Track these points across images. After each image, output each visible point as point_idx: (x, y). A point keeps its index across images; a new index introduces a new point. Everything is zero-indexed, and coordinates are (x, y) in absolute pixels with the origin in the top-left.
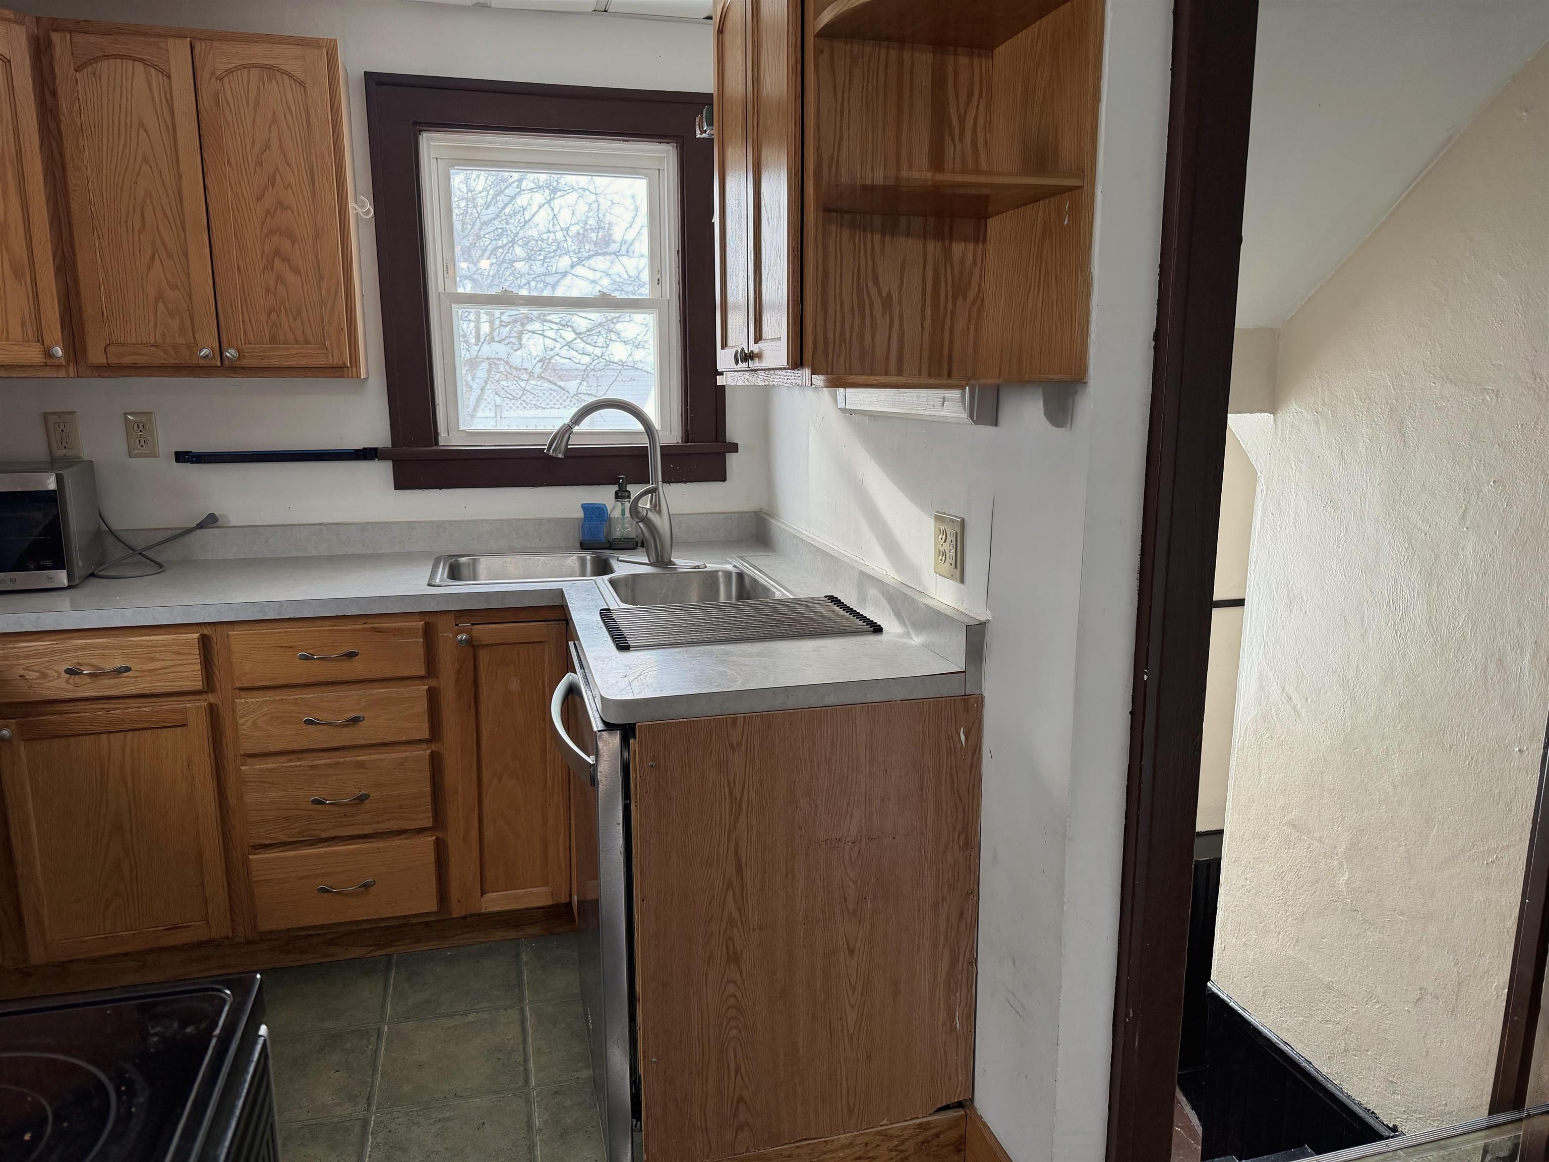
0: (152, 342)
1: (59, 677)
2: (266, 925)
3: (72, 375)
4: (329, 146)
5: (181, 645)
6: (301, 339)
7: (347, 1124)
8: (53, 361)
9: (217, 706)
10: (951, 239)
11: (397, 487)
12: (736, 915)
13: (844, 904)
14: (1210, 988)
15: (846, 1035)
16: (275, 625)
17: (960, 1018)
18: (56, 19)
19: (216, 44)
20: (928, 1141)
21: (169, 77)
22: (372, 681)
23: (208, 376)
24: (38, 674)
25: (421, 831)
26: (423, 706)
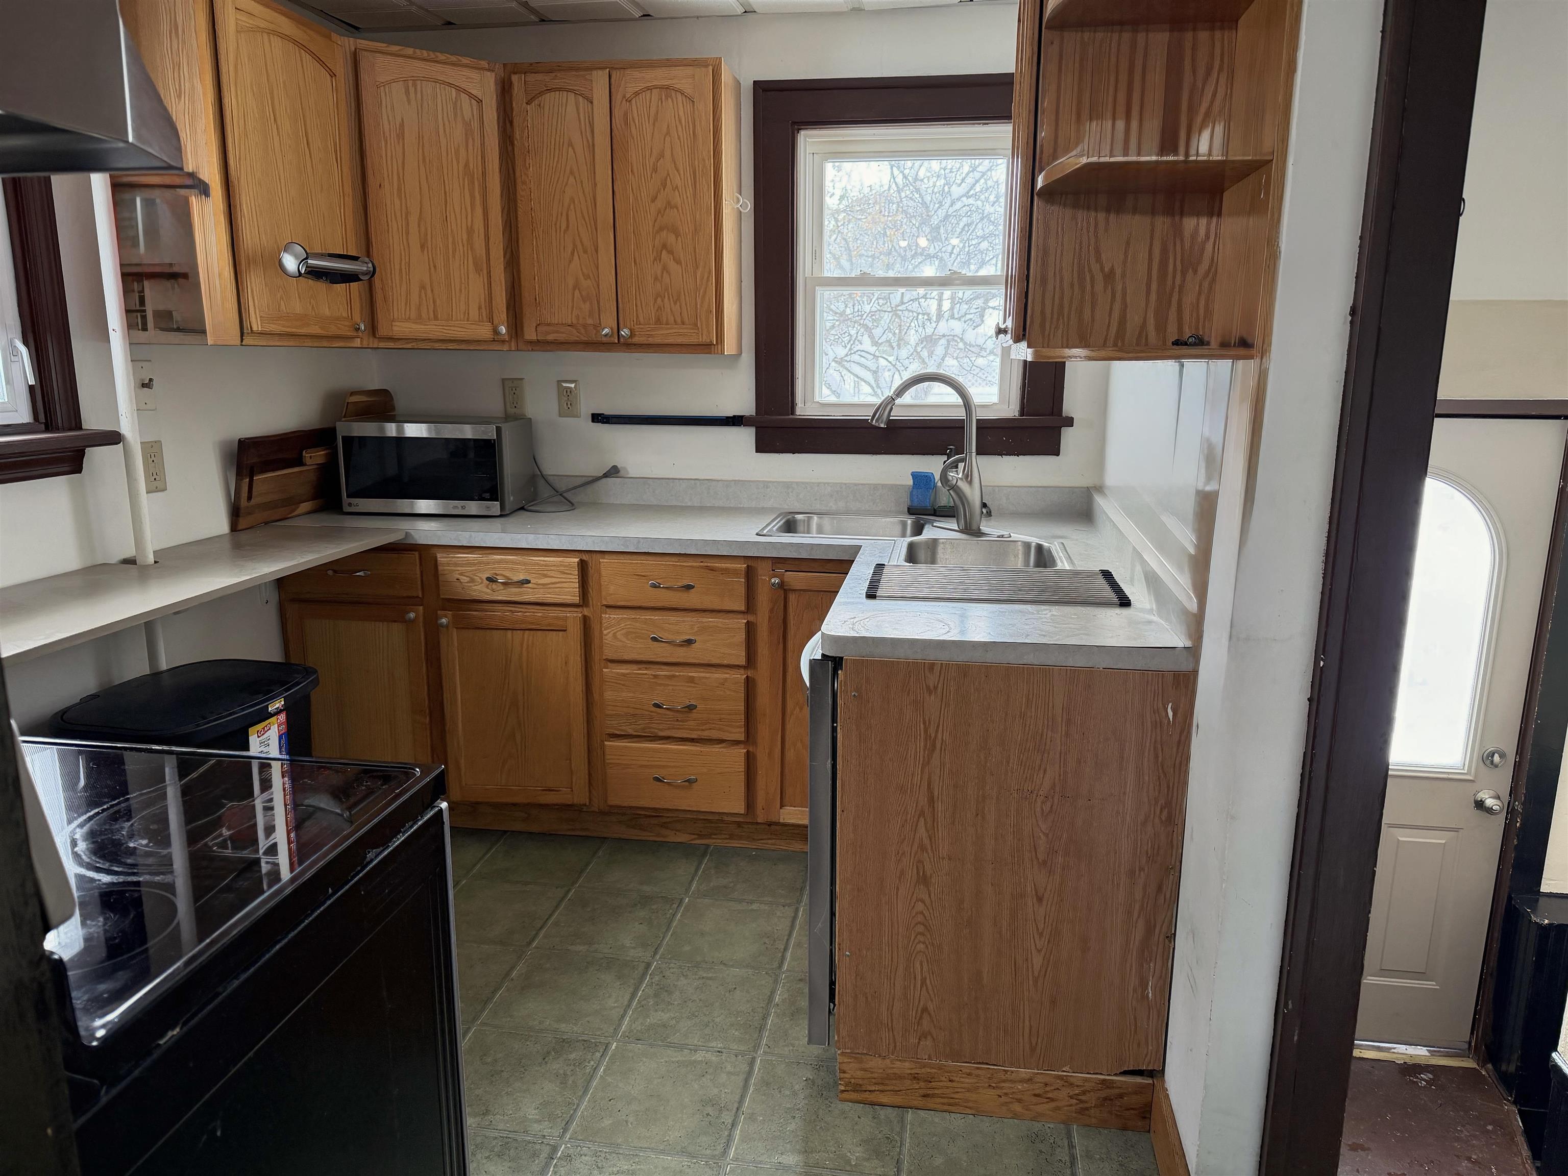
0: (570, 323)
1: (482, 583)
2: (614, 800)
3: (513, 349)
4: (709, 151)
5: (565, 566)
6: (679, 321)
7: (635, 963)
8: (499, 337)
9: (589, 618)
10: (1182, 214)
11: (758, 450)
12: (926, 841)
13: (1034, 853)
14: (1554, 1059)
15: (1031, 978)
16: (635, 557)
17: (1153, 988)
18: (516, 64)
19: (628, 72)
20: (1111, 1100)
21: (592, 103)
22: (704, 611)
23: (609, 351)
24: (468, 579)
25: (737, 743)
26: (741, 636)
